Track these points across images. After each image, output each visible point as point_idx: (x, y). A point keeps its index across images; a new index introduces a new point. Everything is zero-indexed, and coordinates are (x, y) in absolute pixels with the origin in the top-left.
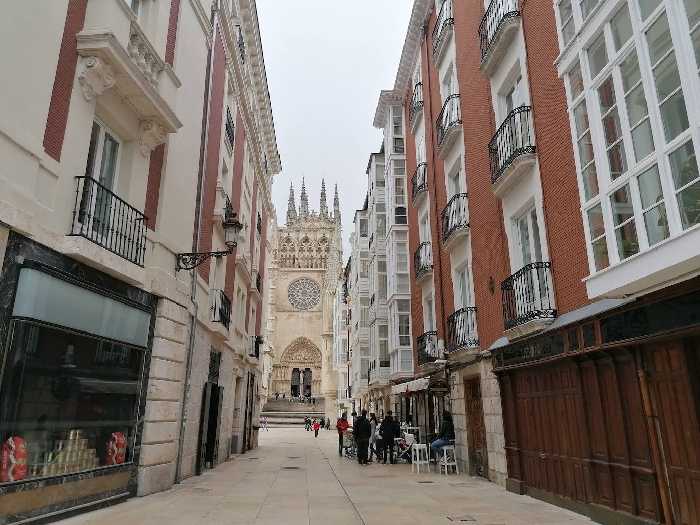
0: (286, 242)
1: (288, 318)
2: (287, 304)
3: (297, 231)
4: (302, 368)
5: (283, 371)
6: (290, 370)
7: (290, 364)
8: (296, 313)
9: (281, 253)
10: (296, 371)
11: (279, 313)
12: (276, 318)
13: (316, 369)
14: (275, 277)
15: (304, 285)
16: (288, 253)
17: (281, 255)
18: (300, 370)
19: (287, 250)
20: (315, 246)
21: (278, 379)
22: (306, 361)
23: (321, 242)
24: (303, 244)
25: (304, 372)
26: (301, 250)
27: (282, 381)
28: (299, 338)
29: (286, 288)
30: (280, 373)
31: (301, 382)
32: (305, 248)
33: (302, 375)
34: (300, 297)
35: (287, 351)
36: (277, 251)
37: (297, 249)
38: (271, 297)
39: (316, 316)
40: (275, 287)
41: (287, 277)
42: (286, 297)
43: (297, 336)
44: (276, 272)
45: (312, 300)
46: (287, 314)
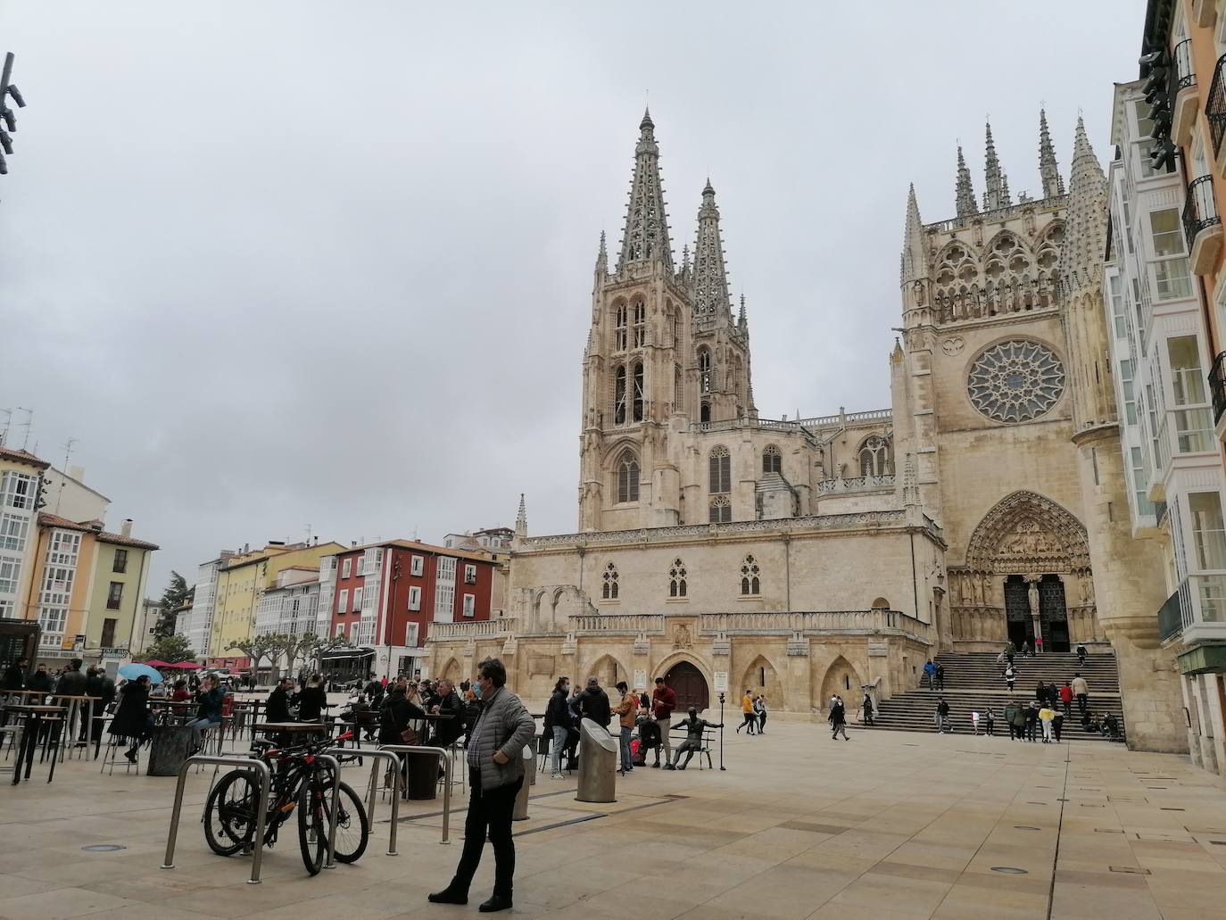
0: (949, 257)
1: (973, 447)
2: (969, 411)
3: (974, 223)
4: (1032, 575)
5: (977, 582)
6: (998, 582)
7: (996, 564)
8: (997, 432)
9: (938, 287)
10: (1015, 584)
11: (947, 435)
12: (940, 448)
13: (1074, 577)
14: (927, 347)
15: (1013, 357)
16: (957, 284)
17: (936, 291)
18: (1027, 579)
19: (952, 278)
20: (1032, 250)
21: (967, 604)
22: (1043, 555)
23: (1050, 237)
24: (995, 252)
25: (1039, 586)
26: (993, 269)
27: (977, 609)
28: (1013, 496)
29: (961, 373)
30: (971, 589)
31: (1035, 611)
32: (1005, 263)
33: (1034, 595)
34: (1004, 389)
35: (982, 533)
36: (925, 283)
37: (980, 268)
38: (922, 397)
39: (1059, 433)
40: (928, 371)
41: (959, 344)
42: (964, 396)
43: (1006, 491)
44: (928, 335)
45: (1040, 393)
46: (971, 436)
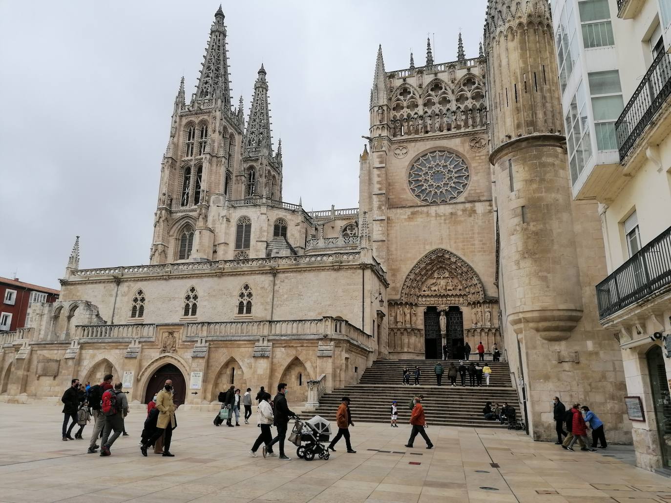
0: (401, 94)
1: (410, 219)
2: (408, 196)
3: (418, 73)
4: (443, 306)
5: (407, 310)
6: (421, 311)
7: (420, 299)
8: (425, 209)
9: (393, 113)
10: (432, 313)
11: (394, 210)
12: (388, 219)
13: (470, 307)
14: (384, 149)
15: (438, 161)
16: (405, 112)
17: (392, 116)
18: (439, 309)
19: (403, 108)
20: (453, 92)
21: (399, 326)
22: (450, 293)
23: (464, 85)
24: (430, 92)
25: (447, 314)
26: (428, 104)
27: (406, 329)
28: (433, 252)
29: (404, 170)
30: (403, 315)
31: (443, 332)
32: (436, 100)
33: (443, 320)
34: (431, 182)
35: (412, 277)
36: (385, 108)
37: (420, 102)
38: (379, 183)
39: (464, 210)
40: (384, 165)
41: (405, 151)
42: (406, 185)
43: (429, 248)
44: (386, 142)
45: (453, 185)
46: (409, 211)
